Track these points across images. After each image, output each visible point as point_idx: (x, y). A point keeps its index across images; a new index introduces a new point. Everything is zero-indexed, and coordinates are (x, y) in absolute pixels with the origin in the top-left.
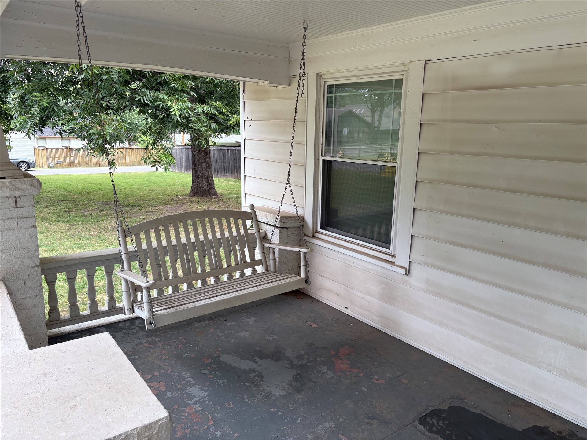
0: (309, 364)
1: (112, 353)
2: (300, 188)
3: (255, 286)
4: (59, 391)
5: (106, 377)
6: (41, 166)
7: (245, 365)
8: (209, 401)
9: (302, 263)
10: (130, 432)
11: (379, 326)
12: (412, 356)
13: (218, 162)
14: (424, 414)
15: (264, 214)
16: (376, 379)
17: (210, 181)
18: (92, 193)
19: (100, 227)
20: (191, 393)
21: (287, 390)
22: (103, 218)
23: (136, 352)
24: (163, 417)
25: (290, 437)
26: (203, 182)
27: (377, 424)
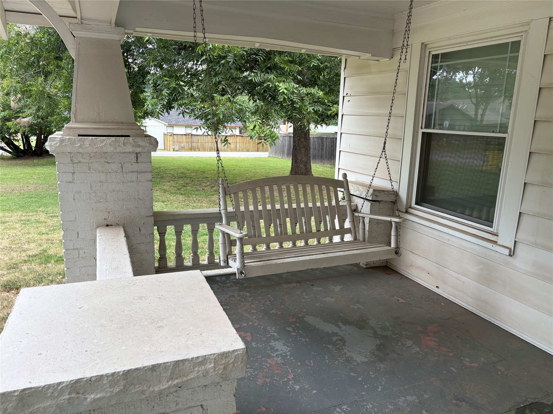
0: (394, 336)
1: (201, 287)
2: (396, 161)
3: (342, 251)
4: (150, 312)
5: (192, 307)
6: (168, 149)
7: (329, 328)
8: (291, 356)
9: (393, 233)
10: (207, 356)
11: (474, 309)
12: (511, 344)
13: (317, 149)
14: (522, 406)
15: (356, 187)
16: (467, 362)
17: (308, 165)
18: (206, 172)
19: (210, 200)
20: (274, 346)
21: (369, 358)
22: (213, 193)
23: (228, 303)
24: (239, 348)
25: (369, 404)
26: (301, 166)
27: (467, 407)
